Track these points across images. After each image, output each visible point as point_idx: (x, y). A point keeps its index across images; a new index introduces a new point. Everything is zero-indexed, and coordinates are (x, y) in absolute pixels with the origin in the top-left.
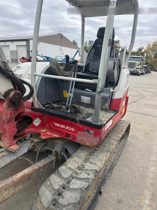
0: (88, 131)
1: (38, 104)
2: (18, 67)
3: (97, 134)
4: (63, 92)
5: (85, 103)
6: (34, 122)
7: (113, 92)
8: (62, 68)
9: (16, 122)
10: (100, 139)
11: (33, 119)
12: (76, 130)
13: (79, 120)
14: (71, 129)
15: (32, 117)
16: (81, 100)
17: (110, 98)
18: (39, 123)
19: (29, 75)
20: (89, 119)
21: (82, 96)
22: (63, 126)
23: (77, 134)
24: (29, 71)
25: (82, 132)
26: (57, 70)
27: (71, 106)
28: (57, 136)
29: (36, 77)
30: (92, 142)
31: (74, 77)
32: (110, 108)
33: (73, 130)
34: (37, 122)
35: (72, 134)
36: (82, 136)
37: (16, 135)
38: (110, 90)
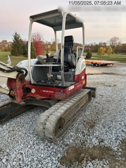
0: (60, 91)
1: (33, 82)
2: (20, 63)
3: (64, 92)
4: (47, 74)
5: (60, 79)
6: (32, 91)
7: (74, 71)
8: (45, 61)
9: (23, 90)
10: (66, 94)
11: (31, 89)
12: (54, 92)
13: (55, 86)
14: (51, 92)
15: (31, 88)
16: (57, 78)
17: (72, 74)
18: (35, 91)
19: (27, 66)
20: (60, 85)
21: (57, 76)
22: (47, 91)
23: (55, 94)
24: (27, 65)
25: (57, 92)
26: (42, 62)
27: (50, 79)
28: (45, 98)
29: (31, 67)
30: (63, 97)
31: (51, 64)
32: (74, 80)
33: (53, 92)
34: (33, 91)
35: (52, 94)
36: (57, 95)
37: (23, 98)
38: (72, 70)
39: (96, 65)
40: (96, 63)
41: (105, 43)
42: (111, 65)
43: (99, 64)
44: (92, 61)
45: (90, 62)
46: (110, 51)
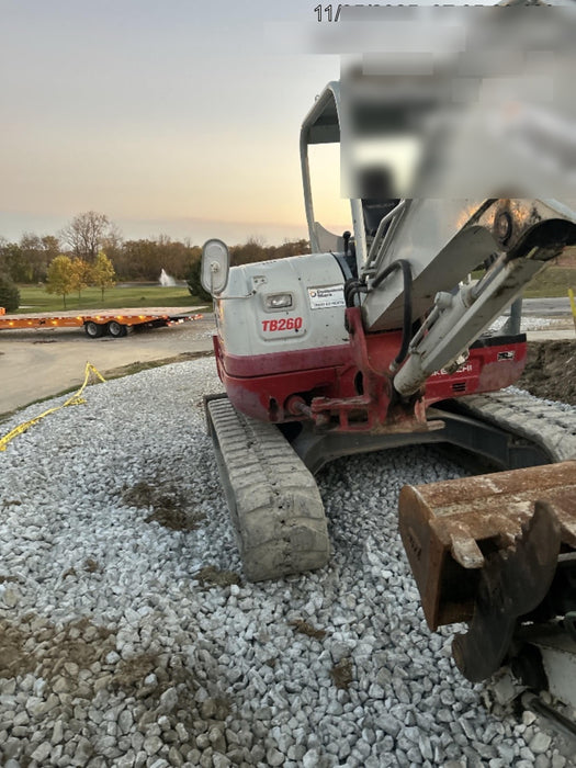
0: (504, 356)
3: (519, 356)
12: (476, 367)
13: (486, 340)
14: (464, 369)
23: (480, 372)
25: (492, 363)
33: (469, 368)
35: (468, 377)
36: (489, 373)
39: (112, 330)
40: (112, 322)
41: (49, 240)
42: (181, 321)
43: (125, 325)
44: (86, 315)
45: (74, 320)
46: (104, 270)
